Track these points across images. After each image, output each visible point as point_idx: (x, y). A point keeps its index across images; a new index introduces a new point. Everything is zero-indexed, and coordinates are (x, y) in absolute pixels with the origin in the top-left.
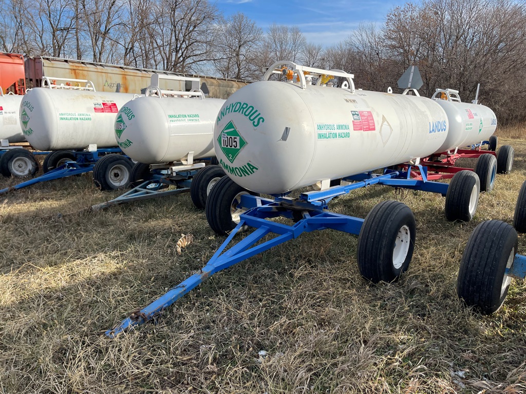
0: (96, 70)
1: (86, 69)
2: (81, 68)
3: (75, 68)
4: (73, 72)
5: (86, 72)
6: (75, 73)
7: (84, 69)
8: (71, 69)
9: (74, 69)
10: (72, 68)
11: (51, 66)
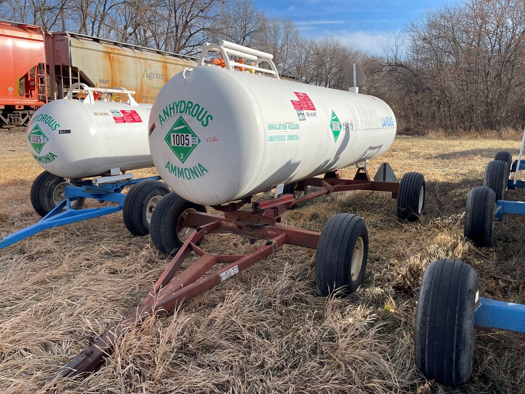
0: (134, 55)
1: (123, 53)
2: (116, 51)
3: (109, 50)
4: (107, 56)
5: (122, 57)
6: (110, 58)
7: (120, 52)
8: (104, 52)
9: (108, 53)
10: (106, 50)
11: (80, 46)
